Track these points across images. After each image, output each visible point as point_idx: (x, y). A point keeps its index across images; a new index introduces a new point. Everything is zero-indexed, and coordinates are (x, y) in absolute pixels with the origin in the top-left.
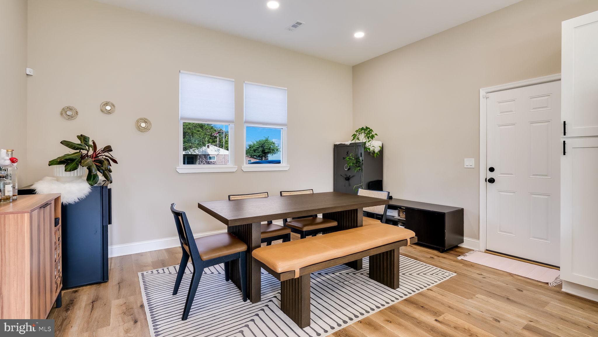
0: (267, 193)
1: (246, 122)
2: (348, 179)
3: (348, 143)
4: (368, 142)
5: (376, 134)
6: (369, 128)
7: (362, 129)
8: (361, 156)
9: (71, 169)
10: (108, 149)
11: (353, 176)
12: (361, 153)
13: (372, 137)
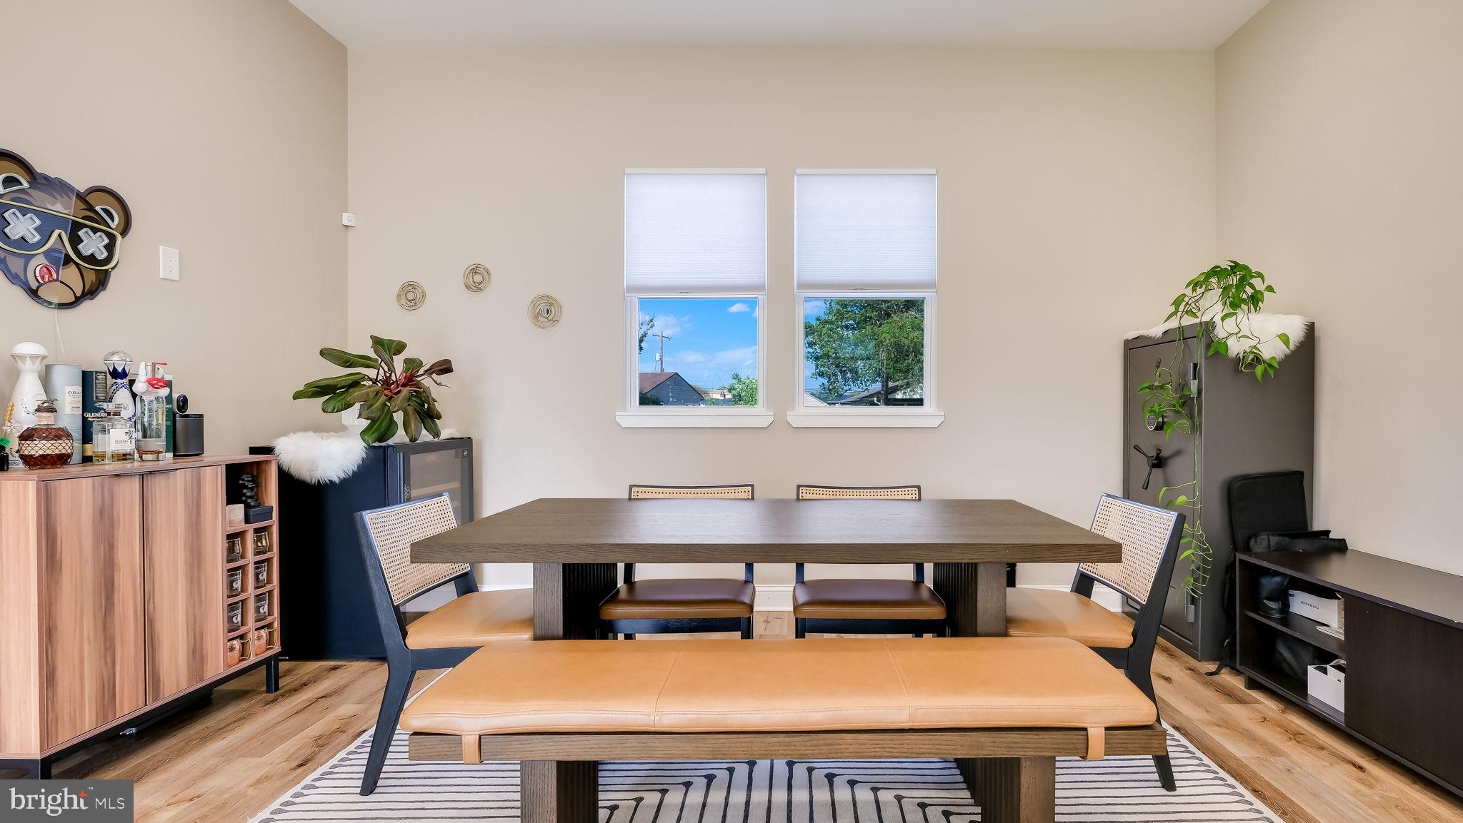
0: (752, 486)
1: (802, 286)
2: (1159, 462)
3: (1156, 331)
4: (1223, 319)
5: (1270, 289)
6: (1245, 268)
7: (1216, 272)
8: (1195, 378)
9: (334, 409)
10: (444, 368)
11: (1178, 453)
12: (1195, 365)
13: (1255, 299)
